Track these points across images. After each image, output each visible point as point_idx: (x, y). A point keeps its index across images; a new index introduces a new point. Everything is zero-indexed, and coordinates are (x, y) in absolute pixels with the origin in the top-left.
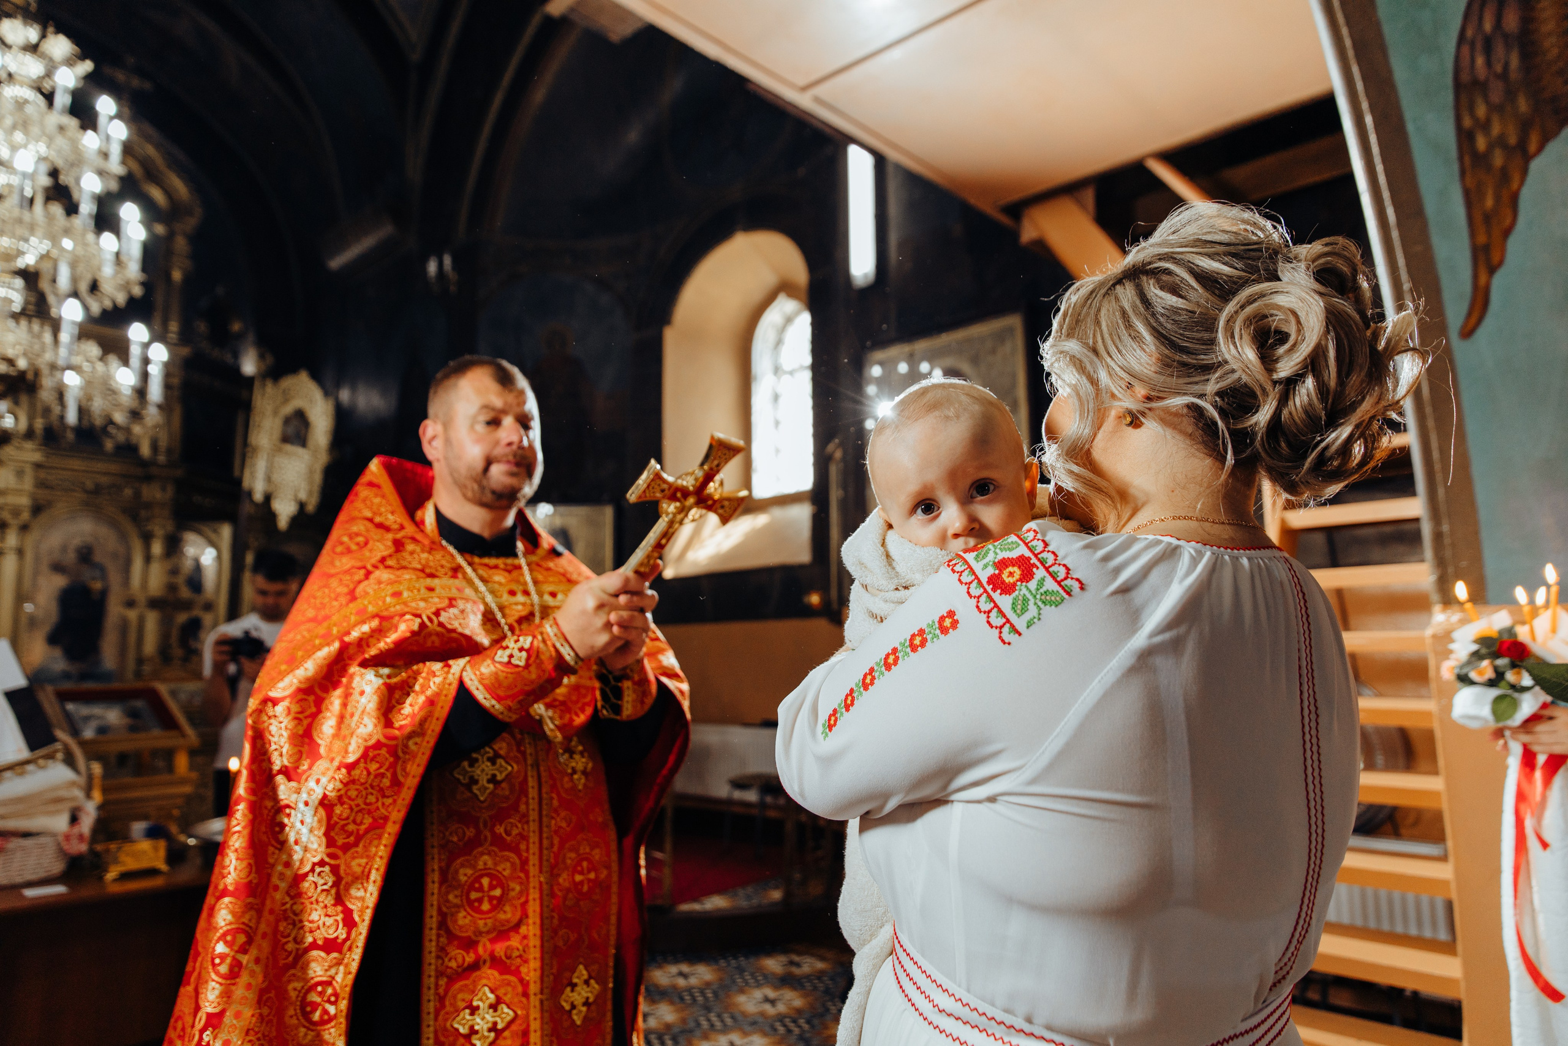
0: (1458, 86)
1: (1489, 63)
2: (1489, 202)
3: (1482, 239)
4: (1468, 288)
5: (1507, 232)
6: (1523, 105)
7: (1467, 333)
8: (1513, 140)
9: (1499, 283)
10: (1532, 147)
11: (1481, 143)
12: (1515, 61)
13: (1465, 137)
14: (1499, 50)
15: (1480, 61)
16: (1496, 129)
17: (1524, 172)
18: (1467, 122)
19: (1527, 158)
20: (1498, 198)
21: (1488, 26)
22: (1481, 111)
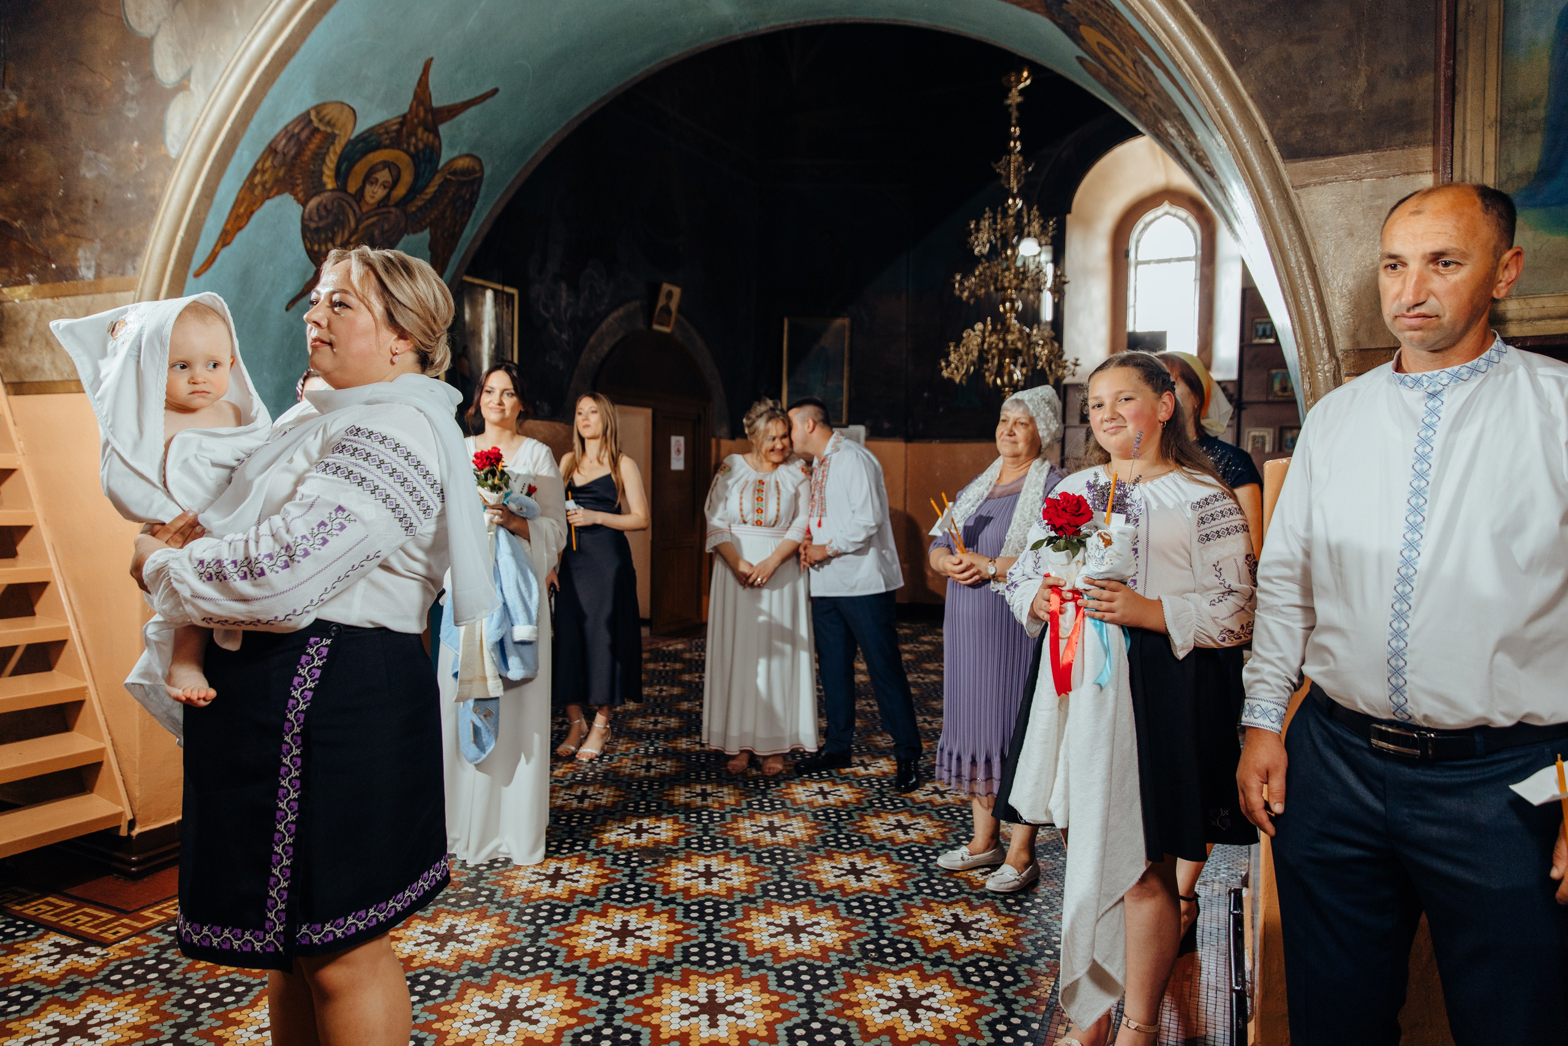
0: (270, 146)
1: (285, 146)
2: (242, 210)
3: (229, 227)
4: (209, 250)
5: (240, 229)
6: (281, 173)
7: (197, 275)
8: (268, 186)
9: (224, 253)
10: (272, 194)
11: (257, 179)
12: (292, 153)
13: (254, 172)
14: (293, 142)
15: (284, 142)
16: (267, 176)
17: (262, 204)
18: (259, 166)
19: (269, 198)
20: (246, 210)
21: (296, 130)
22: (268, 164)
